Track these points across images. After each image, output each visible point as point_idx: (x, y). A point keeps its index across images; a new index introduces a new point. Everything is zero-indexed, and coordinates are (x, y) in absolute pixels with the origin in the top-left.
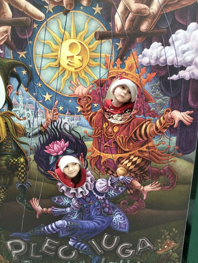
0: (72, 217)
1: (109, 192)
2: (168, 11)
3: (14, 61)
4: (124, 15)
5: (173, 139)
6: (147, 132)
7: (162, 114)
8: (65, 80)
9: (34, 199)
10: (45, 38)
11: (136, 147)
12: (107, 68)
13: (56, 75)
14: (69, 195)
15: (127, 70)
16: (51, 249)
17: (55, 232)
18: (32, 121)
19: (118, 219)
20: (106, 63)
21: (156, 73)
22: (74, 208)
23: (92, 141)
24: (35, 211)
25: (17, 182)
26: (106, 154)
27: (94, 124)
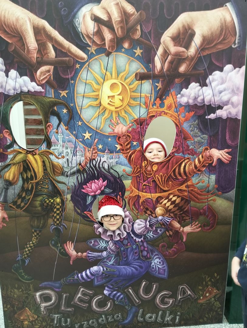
0: (108, 263)
1: (148, 234)
2: (205, 54)
3: (55, 100)
4: (164, 57)
5: (212, 177)
6: (186, 170)
7: (201, 153)
8: (105, 119)
9: (69, 243)
10: (87, 78)
11: (175, 186)
12: (147, 107)
13: (96, 114)
14: (106, 237)
15: (166, 109)
16: (85, 300)
17: (90, 280)
18: (70, 160)
19: (157, 263)
20: (145, 103)
21: (194, 112)
22: (111, 252)
23: (131, 179)
24: (69, 256)
25: (51, 225)
26: (145, 194)
27: (133, 162)
